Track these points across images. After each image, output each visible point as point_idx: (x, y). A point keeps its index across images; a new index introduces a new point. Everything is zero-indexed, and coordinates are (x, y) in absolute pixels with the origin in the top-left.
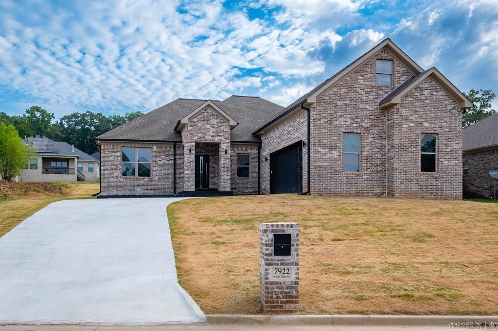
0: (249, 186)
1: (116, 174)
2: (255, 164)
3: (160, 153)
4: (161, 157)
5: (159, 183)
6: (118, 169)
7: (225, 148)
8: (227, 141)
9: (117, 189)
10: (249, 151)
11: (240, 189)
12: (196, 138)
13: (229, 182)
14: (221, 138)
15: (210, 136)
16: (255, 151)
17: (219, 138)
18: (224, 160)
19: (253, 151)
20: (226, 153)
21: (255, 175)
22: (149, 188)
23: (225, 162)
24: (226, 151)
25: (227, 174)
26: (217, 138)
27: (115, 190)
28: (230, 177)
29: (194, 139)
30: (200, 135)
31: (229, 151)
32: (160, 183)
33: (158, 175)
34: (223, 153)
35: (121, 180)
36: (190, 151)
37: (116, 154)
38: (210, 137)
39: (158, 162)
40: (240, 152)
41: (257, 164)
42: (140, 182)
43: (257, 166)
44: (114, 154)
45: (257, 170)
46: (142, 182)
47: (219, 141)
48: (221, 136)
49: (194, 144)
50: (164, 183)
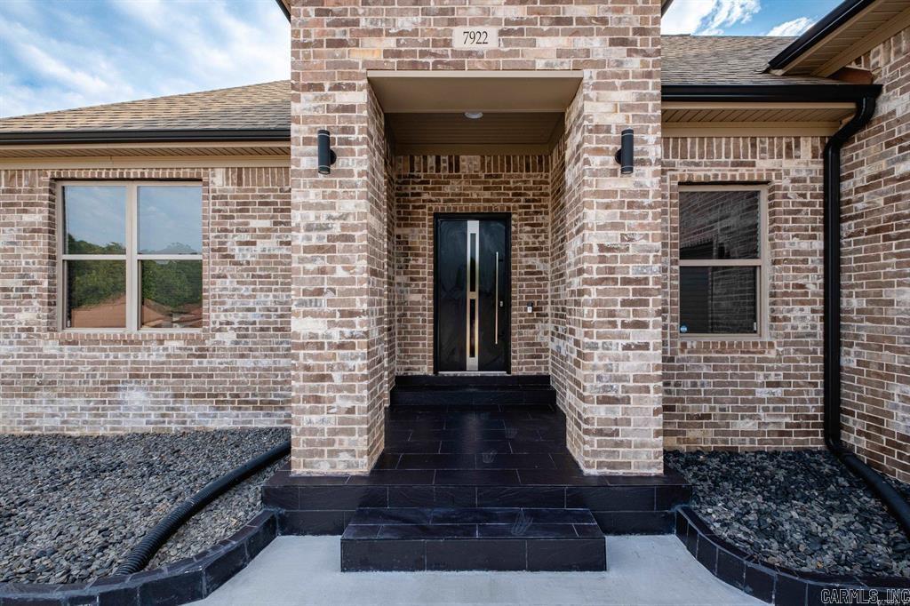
0: (762, 393)
1: (24, 317)
2: (804, 245)
3: (243, 207)
4: (254, 223)
5: (240, 362)
6: (33, 291)
7: (618, 120)
8: (635, 63)
9: (28, 393)
10: (764, 165)
11: (705, 408)
12: (370, 51)
13: (654, 399)
14: (581, 42)
15: (493, 31)
16: (804, 164)
17: (562, 42)
18: (604, 216)
19: (786, 164)
20: (625, 157)
21: (806, 319)
22: (190, 385)
23: (612, 238)
24: (627, 138)
25: (636, 336)
26: (543, 42)
27: (19, 402)
28: (655, 357)
29: (357, 56)
30: (406, 23)
31: (650, 144)
32: (249, 363)
33: (235, 318)
34: (596, 161)
35: (50, 347)
36: (328, 158)
37: (26, 218)
38: (493, 41)
39: (237, 251)
40: (699, 174)
41: (818, 245)
42: (143, 356)
43: (817, 262)
44: (14, 218)
45: (814, 284)
46: (152, 356)
47: (564, 69)
48: (584, 26)
49: (360, 97)
50: (265, 363)
